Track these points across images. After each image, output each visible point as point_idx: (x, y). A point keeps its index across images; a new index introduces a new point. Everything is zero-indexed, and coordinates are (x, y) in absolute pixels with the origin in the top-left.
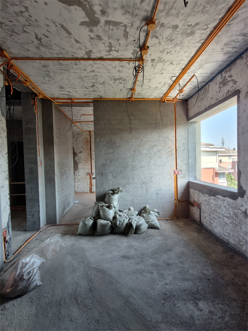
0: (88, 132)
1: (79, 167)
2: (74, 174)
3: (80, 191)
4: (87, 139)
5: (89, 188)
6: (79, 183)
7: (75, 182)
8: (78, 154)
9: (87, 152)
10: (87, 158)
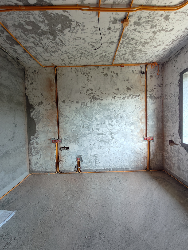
0: (53, 68)
1: (37, 129)
2: (29, 140)
3: (40, 170)
4: (50, 81)
5: (55, 165)
6: (38, 156)
7: (32, 154)
8: (36, 107)
9: (51, 104)
10: (51, 114)
